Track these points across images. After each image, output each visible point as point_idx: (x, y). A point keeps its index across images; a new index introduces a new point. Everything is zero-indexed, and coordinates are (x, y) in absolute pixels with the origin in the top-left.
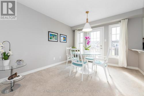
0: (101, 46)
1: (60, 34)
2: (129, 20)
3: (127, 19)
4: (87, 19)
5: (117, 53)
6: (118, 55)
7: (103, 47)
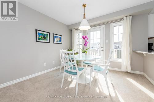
0: (102, 48)
1: (53, 34)
2: (133, 17)
3: (131, 16)
4: (84, 14)
5: (119, 56)
6: (121, 58)
7: (104, 49)
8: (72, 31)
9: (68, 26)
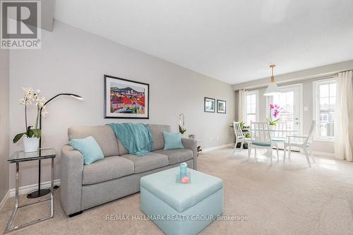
0: (297, 119)
3: (351, 72)
4: (273, 77)
6: (333, 135)
7: (301, 121)
8: (237, 92)
9: (232, 86)
